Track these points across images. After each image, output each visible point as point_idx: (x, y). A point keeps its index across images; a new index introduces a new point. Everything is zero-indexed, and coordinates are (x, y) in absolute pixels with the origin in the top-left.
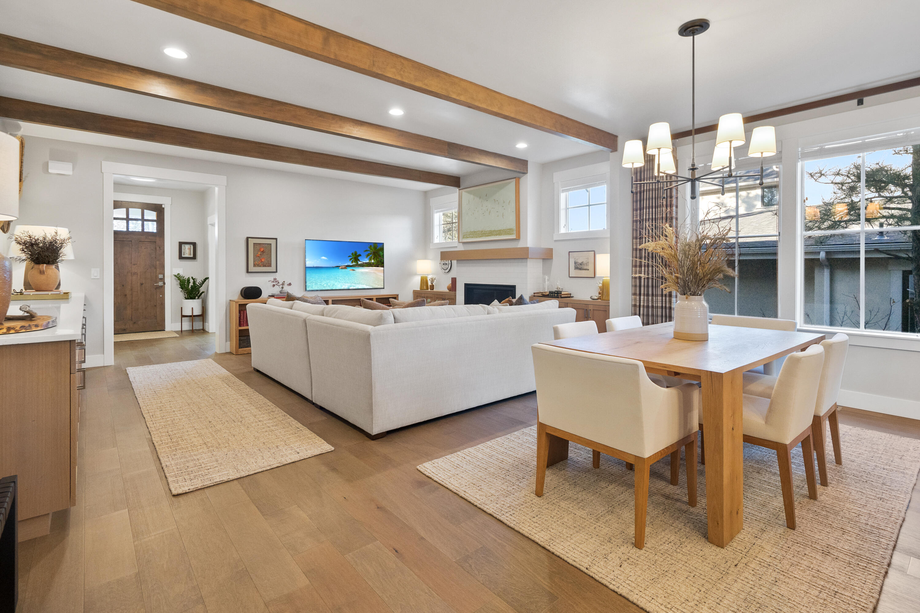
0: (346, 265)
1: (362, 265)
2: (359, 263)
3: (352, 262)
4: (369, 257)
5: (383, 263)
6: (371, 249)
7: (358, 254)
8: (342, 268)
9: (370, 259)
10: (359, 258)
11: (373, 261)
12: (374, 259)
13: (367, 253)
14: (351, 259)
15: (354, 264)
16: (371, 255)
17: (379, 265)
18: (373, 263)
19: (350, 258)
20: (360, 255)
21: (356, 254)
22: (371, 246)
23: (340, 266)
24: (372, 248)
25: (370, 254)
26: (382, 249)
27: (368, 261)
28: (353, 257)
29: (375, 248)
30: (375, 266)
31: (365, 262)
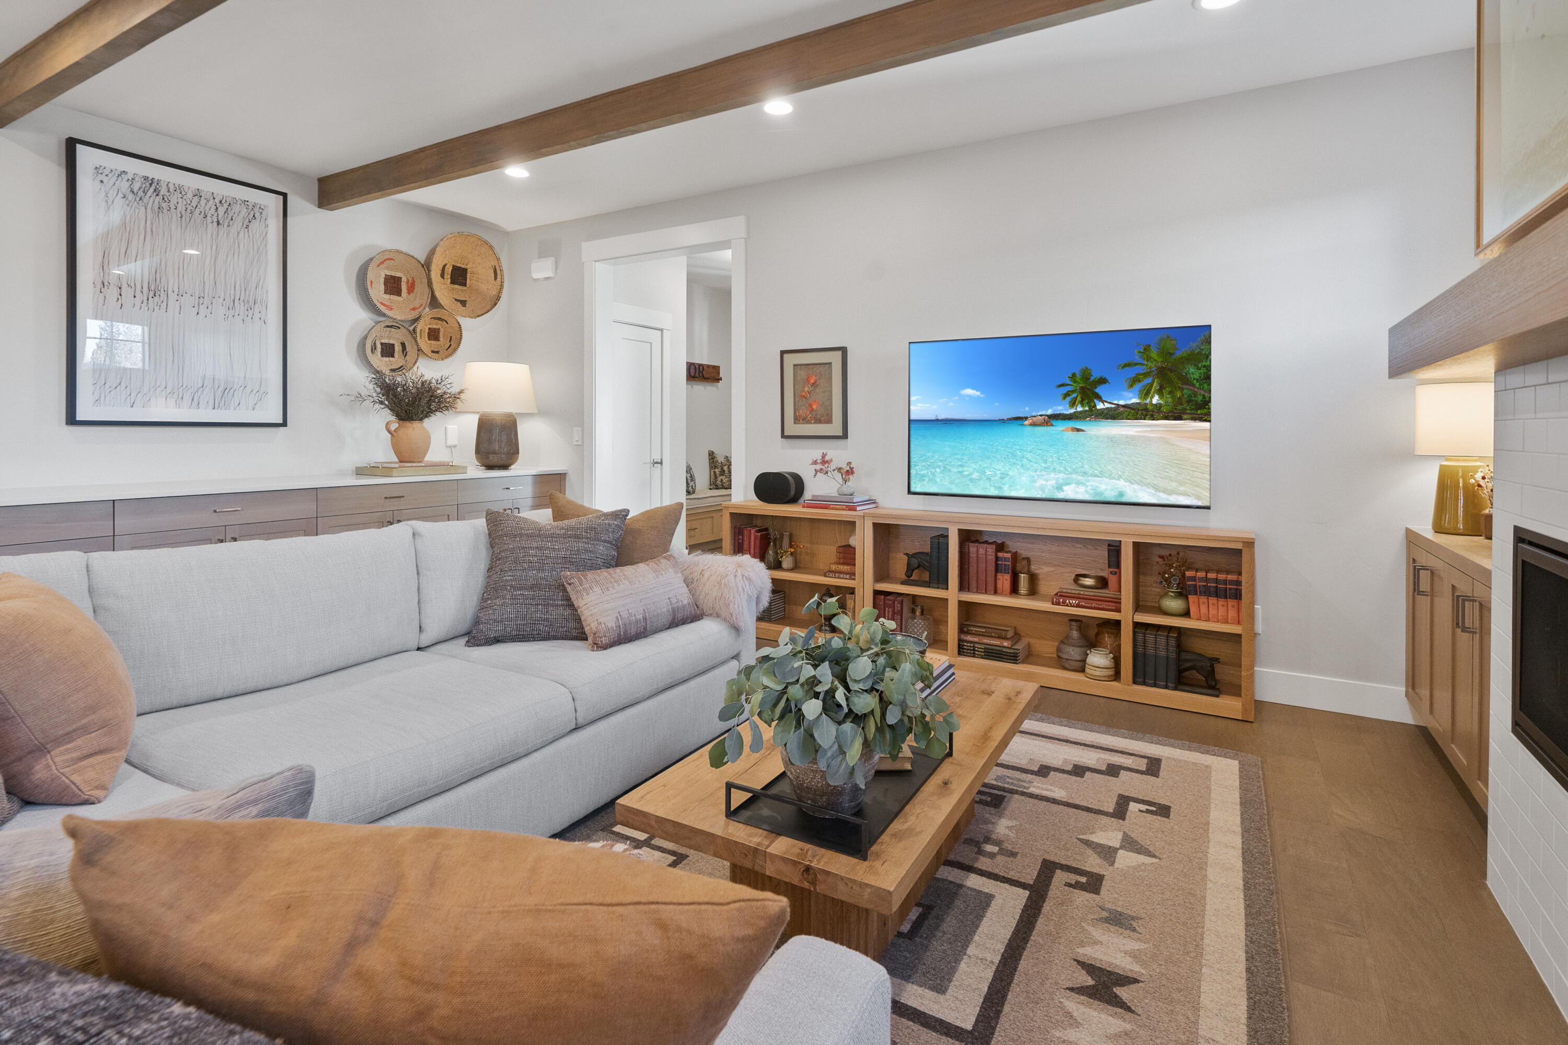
0: (1050, 412)
1: (1114, 415)
2: (1100, 406)
3: (1073, 404)
4: (1138, 386)
5: (1206, 403)
6: (1149, 359)
7: (1095, 375)
8: (1034, 424)
9: (1146, 393)
10: (1099, 390)
11: (1156, 400)
12: (1160, 392)
13: (1132, 372)
14: (1066, 395)
15: (1080, 409)
16: (1149, 380)
17: (1184, 412)
18: (1158, 407)
19: (1064, 390)
20: (1103, 381)
21: (1086, 376)
22: (1147, 349)
23: (1026, 418)
24: (1154, 355)
25: (1146, 375)
26: (1202, 357)
27: (1135, 400)
28: (1077, 387)
29: (1166, 354)
30: (1166, 418)
31: (1122, 402)
